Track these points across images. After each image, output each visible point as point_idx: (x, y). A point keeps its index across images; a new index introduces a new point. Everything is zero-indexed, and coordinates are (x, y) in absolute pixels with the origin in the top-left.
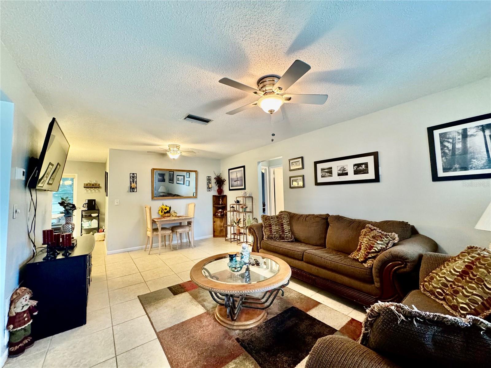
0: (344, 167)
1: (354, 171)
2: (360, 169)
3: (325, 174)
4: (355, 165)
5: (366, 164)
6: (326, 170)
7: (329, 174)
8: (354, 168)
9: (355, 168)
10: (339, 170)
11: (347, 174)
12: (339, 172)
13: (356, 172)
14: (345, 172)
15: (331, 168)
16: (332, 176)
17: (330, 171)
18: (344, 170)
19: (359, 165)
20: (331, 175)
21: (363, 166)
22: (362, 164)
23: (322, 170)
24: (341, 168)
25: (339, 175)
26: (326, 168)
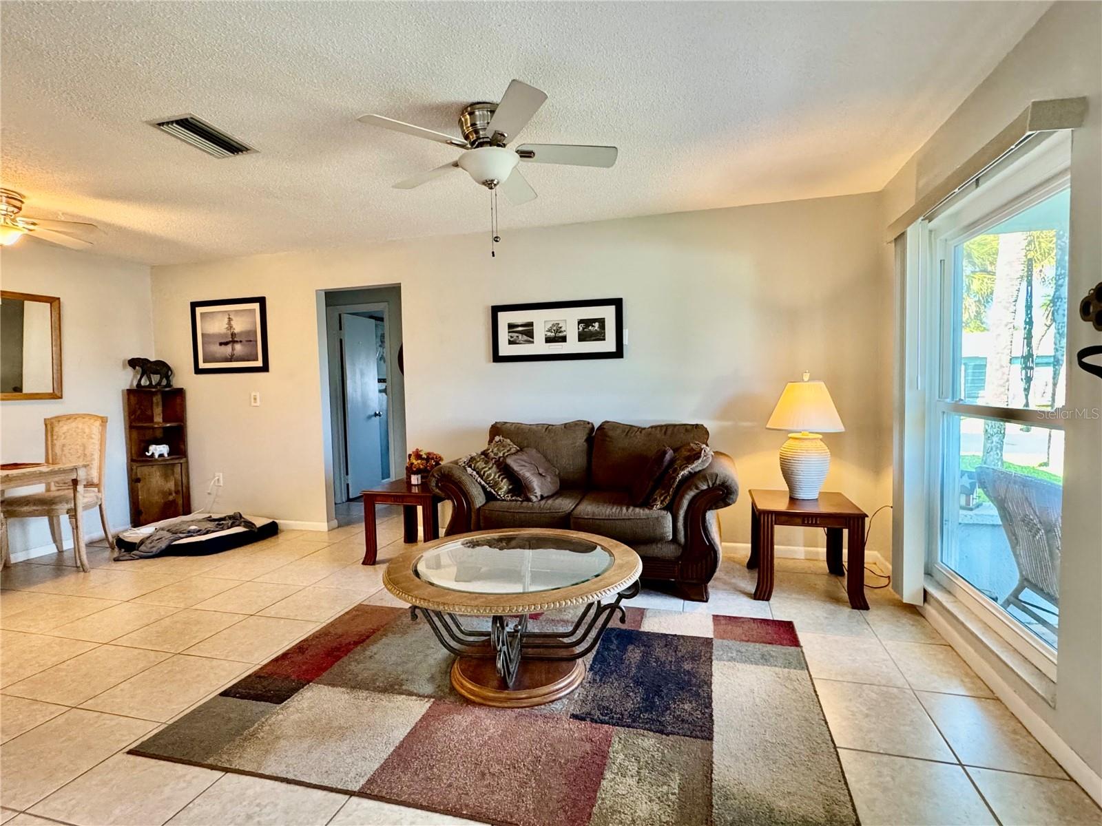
0: (558, 324)
1: (580, 334)
2: (589, 331)
3: (517, 337)
4: (580, 322)
5: (602, 322)
6: (520, 329)
7: (525, 338)
8: (579, 329)
9: (581, 329)
10: (549, 331)
11: (564, 339)
12: (549, 334)
13: (583, 337)
14: (561, 334)
15: (531, 324)
16: (533, 342)
17: (528, 331)
18: (559, 330)
19: (586, 323)
20: (531, 339)
21: (597, 325)
22: (595, 320)
23: (511, 326)
24: (553, 325)
25: (548, 340)
26: (520, 324)
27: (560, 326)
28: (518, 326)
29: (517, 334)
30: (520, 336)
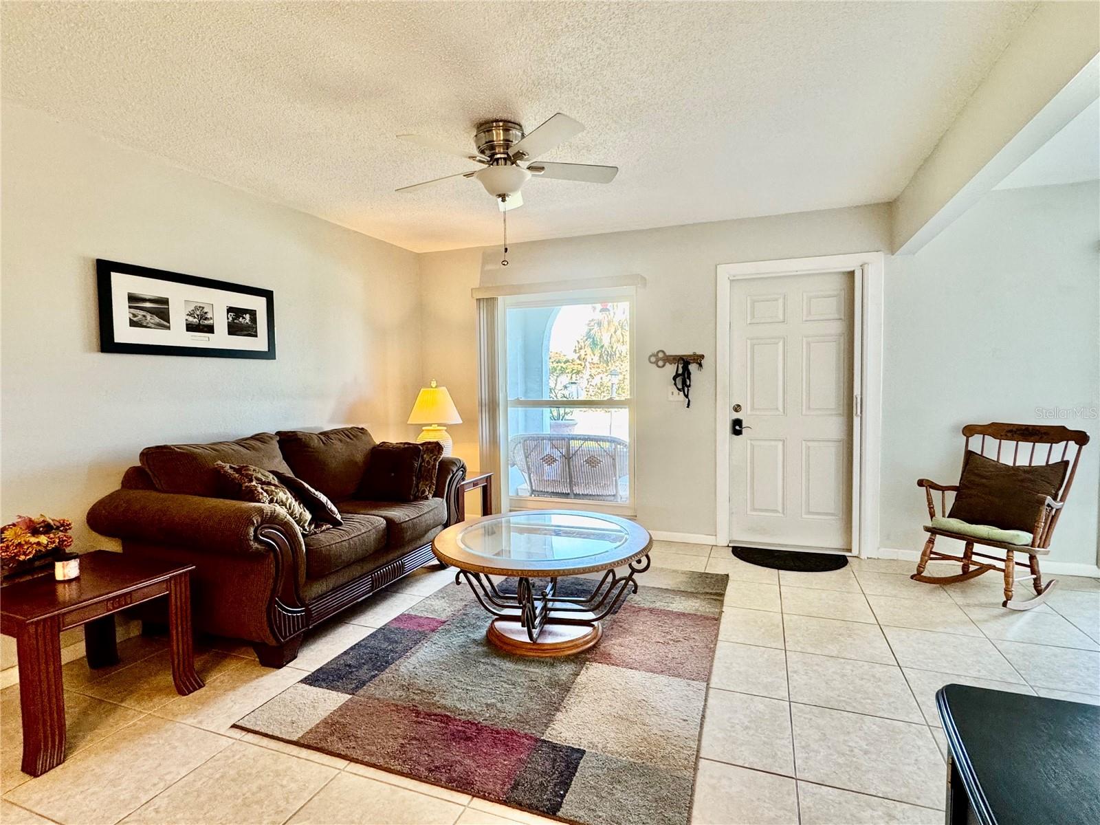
0: (203, 308)
1: (230, 325)
2: (240, 323)
3: (144, 316)
4: (230, 310)
5: (253, 313)
6: (148, 305)
7: (157, 320)
8: (228, 319)
9: (231, 319)
10: (190, 315)
11: (210, 329)
12: (191, 319)
13: (233, 329)
14: (206, 322)
15: (165, 301)
16: (169, 328)
17: (161, 311)
18: (203, 316)
19: (236, 312)
20: (166, 323)
21: (248, 316)
22: (245, 311)
23: (133, 299)
24: (196, 308)
25: (190, 328)
26: (147, 297)
27: (205, 310)
28: (144, 300)
29: (144, 313)
30: (149, 316)
